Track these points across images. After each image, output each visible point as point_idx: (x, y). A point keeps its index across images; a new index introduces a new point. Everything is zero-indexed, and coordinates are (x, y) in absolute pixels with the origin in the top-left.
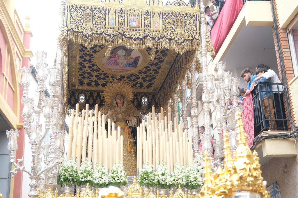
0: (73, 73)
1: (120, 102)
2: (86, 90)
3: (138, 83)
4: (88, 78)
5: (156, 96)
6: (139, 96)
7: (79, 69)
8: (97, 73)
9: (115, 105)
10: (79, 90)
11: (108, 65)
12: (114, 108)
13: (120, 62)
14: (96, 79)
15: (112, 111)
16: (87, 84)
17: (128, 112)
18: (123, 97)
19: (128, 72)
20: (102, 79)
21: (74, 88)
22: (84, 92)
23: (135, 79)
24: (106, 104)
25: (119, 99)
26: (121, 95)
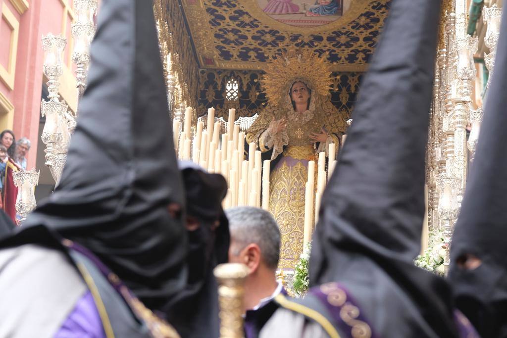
0: (201, 33)
1: (299, 100)
2: (240, 71)
3: (357, 50)
4: (237, 43)
7: (210, 22)
8: (254, 31)
9: (289, 106)
10: (225, 70)
11: (275, 11)
13: (299, 4)
14: (256, 44)
16: (238, 56)
17: (319, 123)
18: (308, 87)
19: (327, 27)
20: (270, 44)
21: (211, 66)
22: (236, 75)
23: (348, 42)
24: (269, 106)
25: (298, 92)
26: (303, 82)
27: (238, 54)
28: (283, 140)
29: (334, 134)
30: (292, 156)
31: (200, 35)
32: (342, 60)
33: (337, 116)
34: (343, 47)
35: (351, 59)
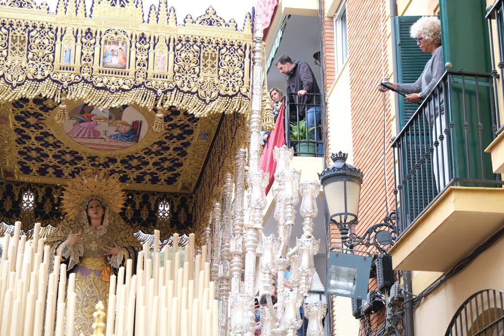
0: (6, 150)
1: (95, 216)
2: (37, 184)
3: (146, 173)
4: (38, 160)
5: (189, 200)
6: (153, 199)
7: (16, 141)
8: (56, 151)
9: (85, 220)
10: (22, 183)
11: (78, 135)
12: (82, 229)
13: (101, 130)
14: (55, 162)
15: (77, 234)
16: (37, 171)
17: (111, 237)
18: (103, 205)
19: (122, 151)
20: (69, 162)
21: (10, 179)
22: (33, 187)
23: (138, 166)
24: (66, 219)
25: (94, 209)
26: (99, 200)
27: (38, 169)
28: (79, 252)
29: (125, 248)
30: (86, 266)
31: (5, 151)
32: (130, 180)
33: (128, 231)
34: (134, 169)
35: (139, 179)
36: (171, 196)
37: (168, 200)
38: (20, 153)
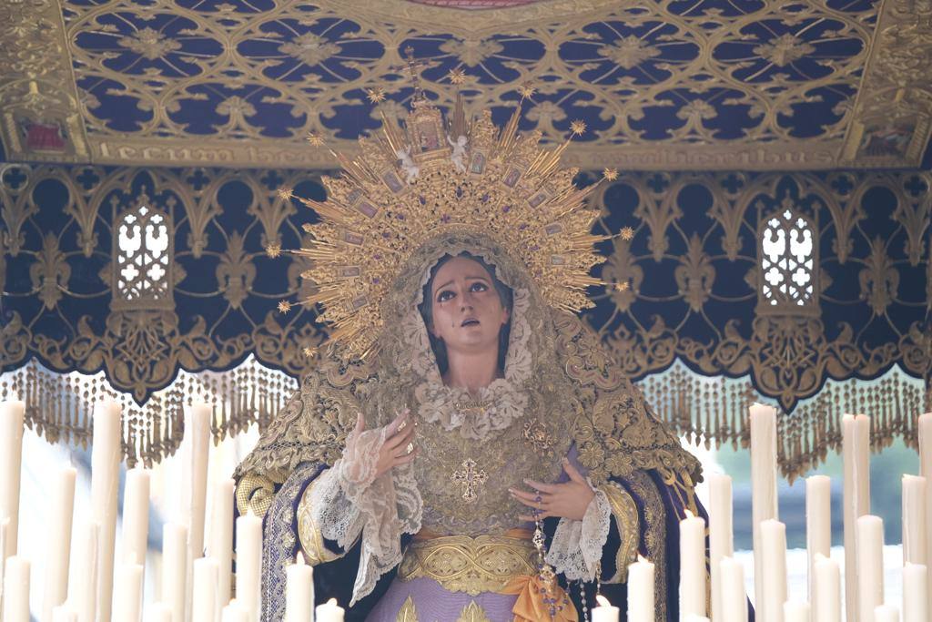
0: (21, 32)
1: (464, 336)
2: (177, 171)
3: (685, 92)
4: (172, 66)
5: (904, 200)
6: (732, 203)
8: (250, 25)
9: (422, 361)
10: (109, 169)
12: (411, 400)
14: (253, 72)
15: (384, 432)
16: (173, 116)
17: (548, 431)
18: (498, 282)
19: (568, 7)
20: (316, 70)
21: (54, 155)
22: (159, 188)
23: (648, 64)
24: (333, 358)
25: (460, 303)
26: (480, 259)
27: (176, 108)
28: (402, 511)
29: (618, 480)
30: (439, 578)
31: (16, 37)
32: (615, 128)
33: (625, 398)
34: (626, 82)
35: (656, 124)
36: (817, 188)
37: (802, 208)
38: (86, 41)
